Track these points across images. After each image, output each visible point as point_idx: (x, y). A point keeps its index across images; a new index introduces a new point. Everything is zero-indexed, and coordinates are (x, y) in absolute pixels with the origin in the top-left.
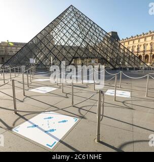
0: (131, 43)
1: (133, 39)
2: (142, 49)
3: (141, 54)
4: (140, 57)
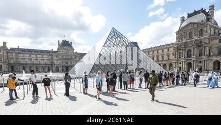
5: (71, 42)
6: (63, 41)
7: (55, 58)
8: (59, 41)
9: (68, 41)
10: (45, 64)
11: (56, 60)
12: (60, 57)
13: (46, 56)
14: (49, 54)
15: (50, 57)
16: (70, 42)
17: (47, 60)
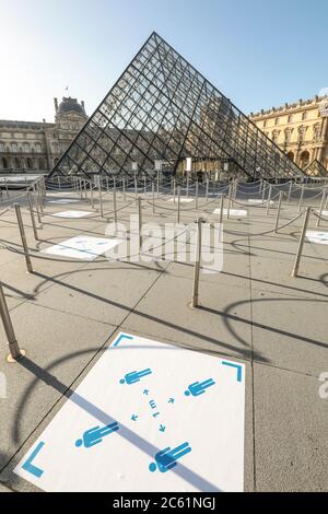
0: (271, 122)
1: (275, 114)
2: (294, 137)
3: (292, 149)
4: (290, 155)
5: (83, 102)
6: (65, 99)
7: (51, 140)
8: (56, 100)
9: (75, 100)
10: (33, 154)
11: (53, 144)
12: (61, 137)
13: (33, 136)
14: (36, 131)
15: (41, 136)
16: (79, 102)
17: (36, 144)
